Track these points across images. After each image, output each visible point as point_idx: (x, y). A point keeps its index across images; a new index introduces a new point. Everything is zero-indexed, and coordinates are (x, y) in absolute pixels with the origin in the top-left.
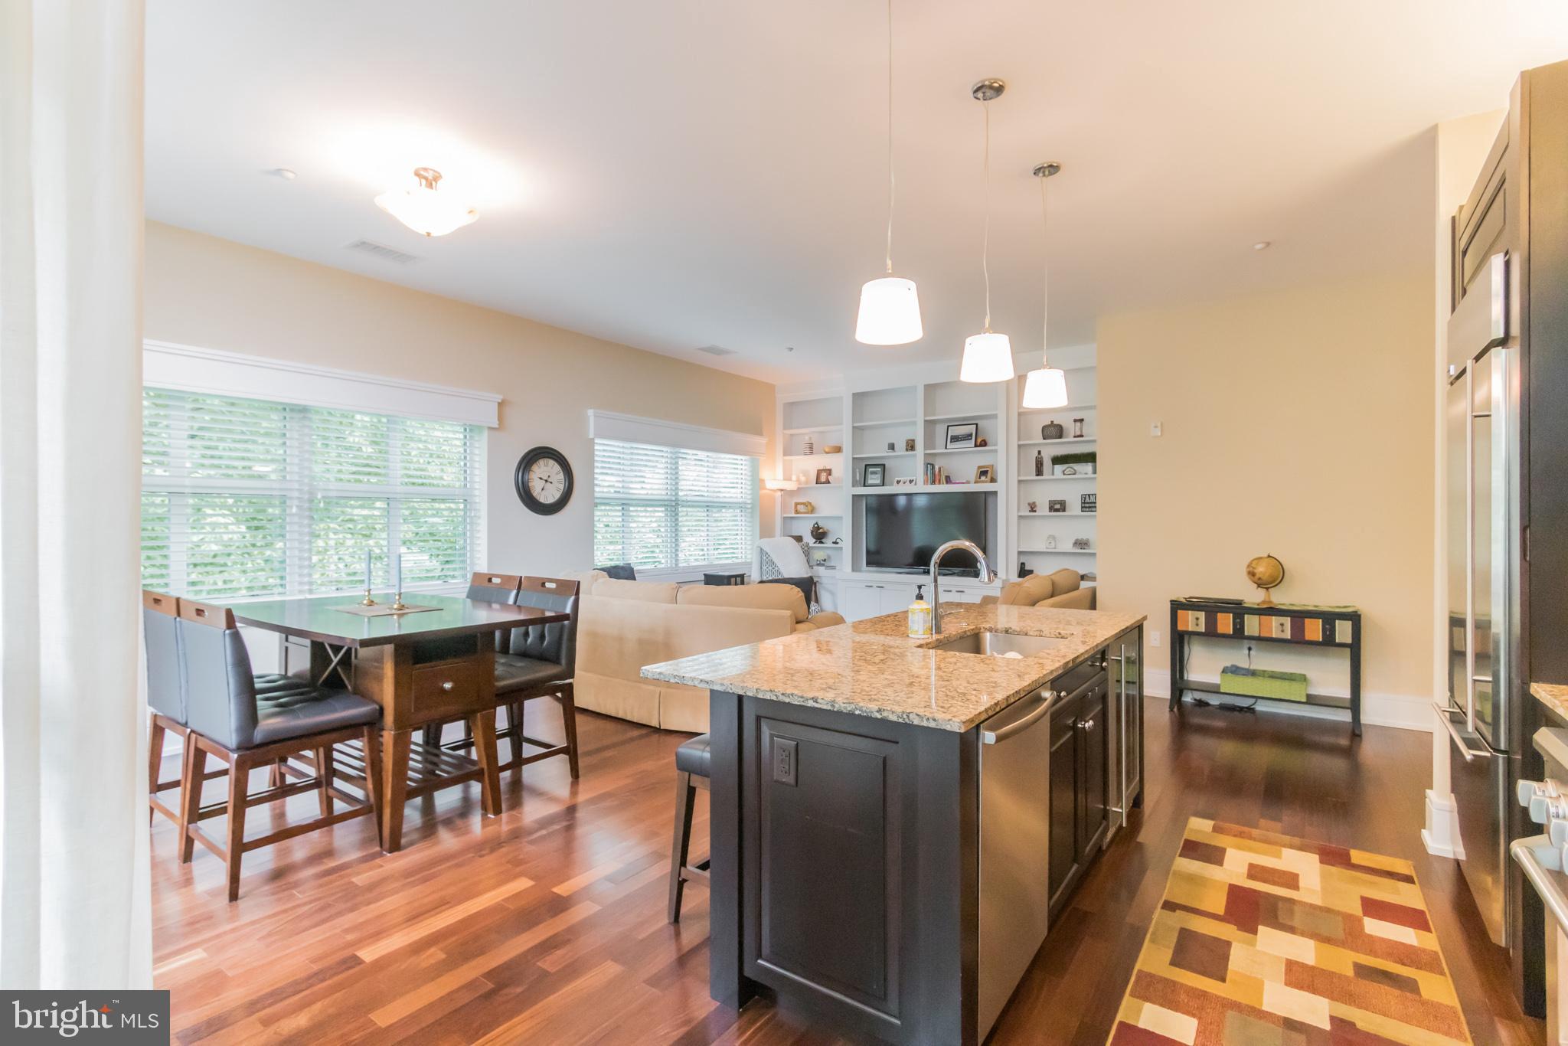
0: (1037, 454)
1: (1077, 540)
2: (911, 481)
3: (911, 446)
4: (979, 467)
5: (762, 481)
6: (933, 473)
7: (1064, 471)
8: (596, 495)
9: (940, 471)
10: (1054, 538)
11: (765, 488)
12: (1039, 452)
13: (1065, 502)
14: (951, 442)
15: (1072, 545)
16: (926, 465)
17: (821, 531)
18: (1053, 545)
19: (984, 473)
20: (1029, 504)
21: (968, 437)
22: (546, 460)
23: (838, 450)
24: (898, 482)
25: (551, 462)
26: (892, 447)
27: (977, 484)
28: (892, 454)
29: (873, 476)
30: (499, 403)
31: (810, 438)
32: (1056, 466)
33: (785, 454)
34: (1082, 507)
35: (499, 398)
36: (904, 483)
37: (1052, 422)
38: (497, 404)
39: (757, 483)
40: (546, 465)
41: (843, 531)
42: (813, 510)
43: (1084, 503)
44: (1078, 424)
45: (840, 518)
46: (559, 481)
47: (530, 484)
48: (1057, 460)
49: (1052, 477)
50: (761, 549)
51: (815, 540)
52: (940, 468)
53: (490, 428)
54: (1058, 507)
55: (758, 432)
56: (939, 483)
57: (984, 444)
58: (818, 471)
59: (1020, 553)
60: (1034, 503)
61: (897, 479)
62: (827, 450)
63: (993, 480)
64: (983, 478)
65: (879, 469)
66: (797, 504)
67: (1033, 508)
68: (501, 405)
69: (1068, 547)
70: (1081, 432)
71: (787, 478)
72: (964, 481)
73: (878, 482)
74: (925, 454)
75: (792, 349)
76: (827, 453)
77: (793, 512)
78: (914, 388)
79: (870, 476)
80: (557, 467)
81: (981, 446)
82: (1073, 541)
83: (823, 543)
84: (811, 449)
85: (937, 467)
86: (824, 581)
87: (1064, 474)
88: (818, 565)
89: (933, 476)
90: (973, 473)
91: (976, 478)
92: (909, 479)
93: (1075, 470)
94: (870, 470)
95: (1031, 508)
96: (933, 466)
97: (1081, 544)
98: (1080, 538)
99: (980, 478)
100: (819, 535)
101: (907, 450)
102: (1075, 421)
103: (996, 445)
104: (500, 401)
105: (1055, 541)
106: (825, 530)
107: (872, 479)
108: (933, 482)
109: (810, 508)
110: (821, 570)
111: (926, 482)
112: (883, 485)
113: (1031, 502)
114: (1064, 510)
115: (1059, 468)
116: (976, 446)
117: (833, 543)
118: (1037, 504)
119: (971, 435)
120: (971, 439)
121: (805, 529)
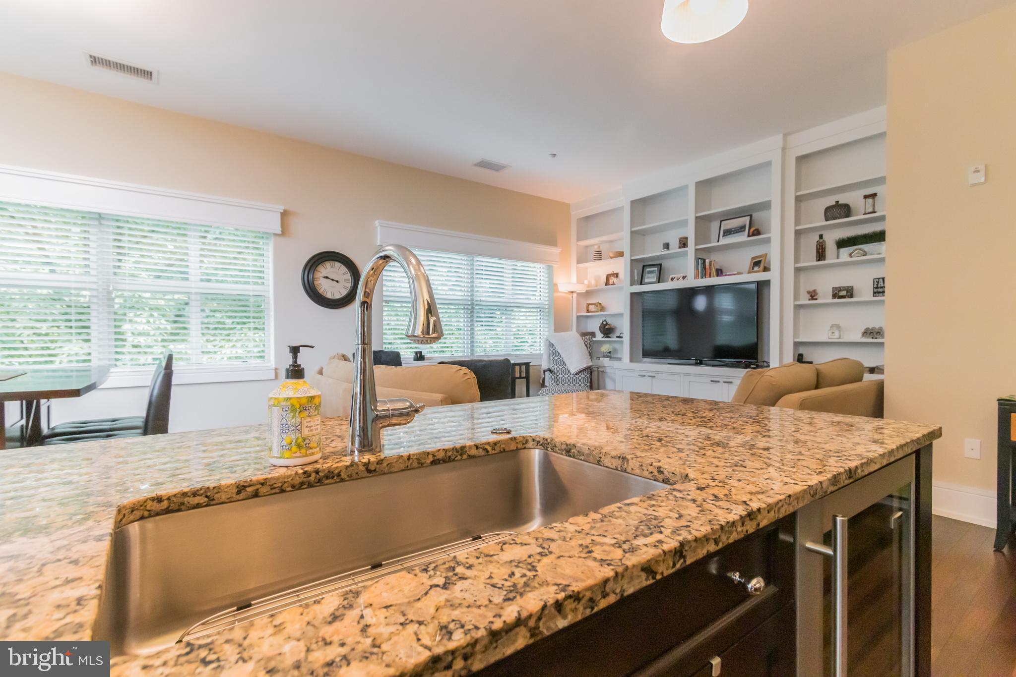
0: (818, 238)
1: (867, 329)
2: (684, 278)
3: (683, 243)
4: (753, 258)
5: (556, 285)
6: (704, 268)
7: (850, 255)
8: (384, 293)
9: (710, 265)
10: (838, 327)
11: (558, 292)
12: (821, 236)
13: (852, 288)
14: (723, 236)
15: (860, 335)
16: (697, 259)
17: (607, 327)
18: (837, 334)
19: (757, 263)
20: (808, 292)
21: (741, 229)
22: (332, 263)
23: (621, 254)
24: (672, 279)
25: (338, 264)
26: (667, 246)
27: (749, 274)
28: (666, 252)
29: (650, 275)
30: (282, 214)
31: (599, 247)
32: (842, 250)
33: (578, 262)
34: (874, 293)
35: (281, 209)
36: (678, 279)
37: (837, 202)
38: (279, 214)
39: (553, 287)
40: (332, 267)
41: (624, 326)
42: (602, 309)
43: (877, 288)
44: (870, 201)
45: (621, 315)
46: (346, 281)
47: (316, 283)
48: (842, 244)
49: (836, 261)
50: (550, 342)
51: (603, 335)
52: (710, 262)
53: (276, 235)
54: (844, 293)
55: (552, 242)
56: (710, 276)
57: (757, 232)
58: (607, 275)
59: (797, 344)
60: (815, 291)
61: (672, 276)
62: (612, 255)
63: (766, 269)
64: (756, 269)
65: (656, 269)
66: (588, 305)
67: (813, 295)
68: (284, 215)
69: (857, 337)
70: (874, 209)
71: (579, 281)
72: (736, 273)
73: (654, 280)
74: (696, 250)
75: (554, 155)
76: (611, 258)
77: (585, 310)
78: (686, 187)
79: (646, 275)
80: (344, 269)
81: (753, 235)
82: (863, 330)
83: (610, 337)
84: (599, 256)
85: (707, 261)
86: (608, 370)
87: (851, 257)
88: (604, 357)
89: (703, 269)
90: (747, 263)
91: (750, 268)
92: (682, 275)
93: (865, 252)
94: (648, 270)
95: (811, 296)
96: (704, 261)
97: (873, 333)
98: (870, 327)
99: (753, 269)
100: (607, 330)
101: (680, 248)
102: (866, 197)
103: (769, 232)
104: (282, 211)
105: (840, 331)
106: (612, 326)
107: (648, 278)
108: (704, 275)
109: (599, 308)
110: (606, 361)
111: (697, 277)
112: (659, 282)
113: (811, 289)
114: (851, 296)
115: (845, 252)
116: (749, 236)
117: (617, 337)
118: (818, 291)
119: (744, 227)
120: (744, 231)
121: (594, 326)
